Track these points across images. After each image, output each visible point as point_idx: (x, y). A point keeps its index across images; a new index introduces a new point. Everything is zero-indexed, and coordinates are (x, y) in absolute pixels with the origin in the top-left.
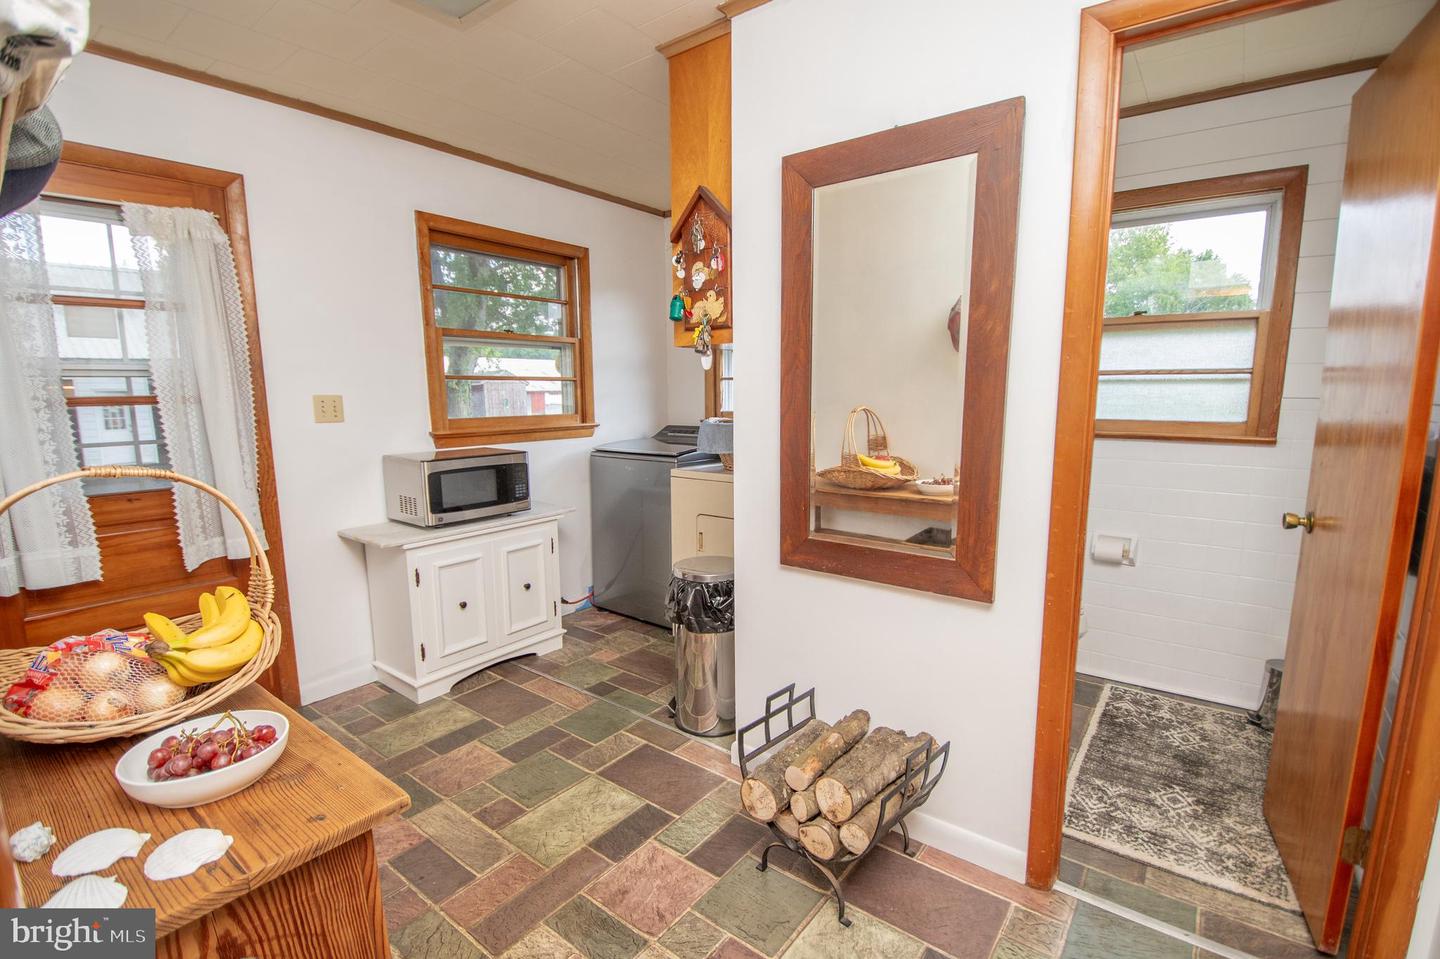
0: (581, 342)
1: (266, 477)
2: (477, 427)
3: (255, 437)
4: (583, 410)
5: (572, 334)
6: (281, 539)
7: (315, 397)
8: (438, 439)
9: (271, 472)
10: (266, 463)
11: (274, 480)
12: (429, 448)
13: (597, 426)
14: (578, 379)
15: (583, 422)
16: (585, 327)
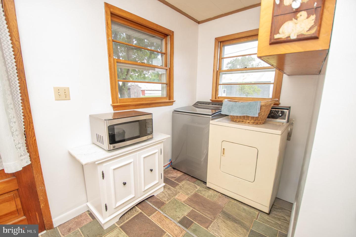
0: (170, 69)
1: (29, 127)
2: (131, 102)
3: (22, 108)
4: (170, 95)
5: (166, 66)
6: (39, 157)
7: (55, 88)
8: (114, 107)
9: (31, 125)
10: (28, 121)
11: (33, 129)
12: (111, 111)
13: (174, 101)
14: (168, 83)
15: (169, 100)
16: (172, 63)
